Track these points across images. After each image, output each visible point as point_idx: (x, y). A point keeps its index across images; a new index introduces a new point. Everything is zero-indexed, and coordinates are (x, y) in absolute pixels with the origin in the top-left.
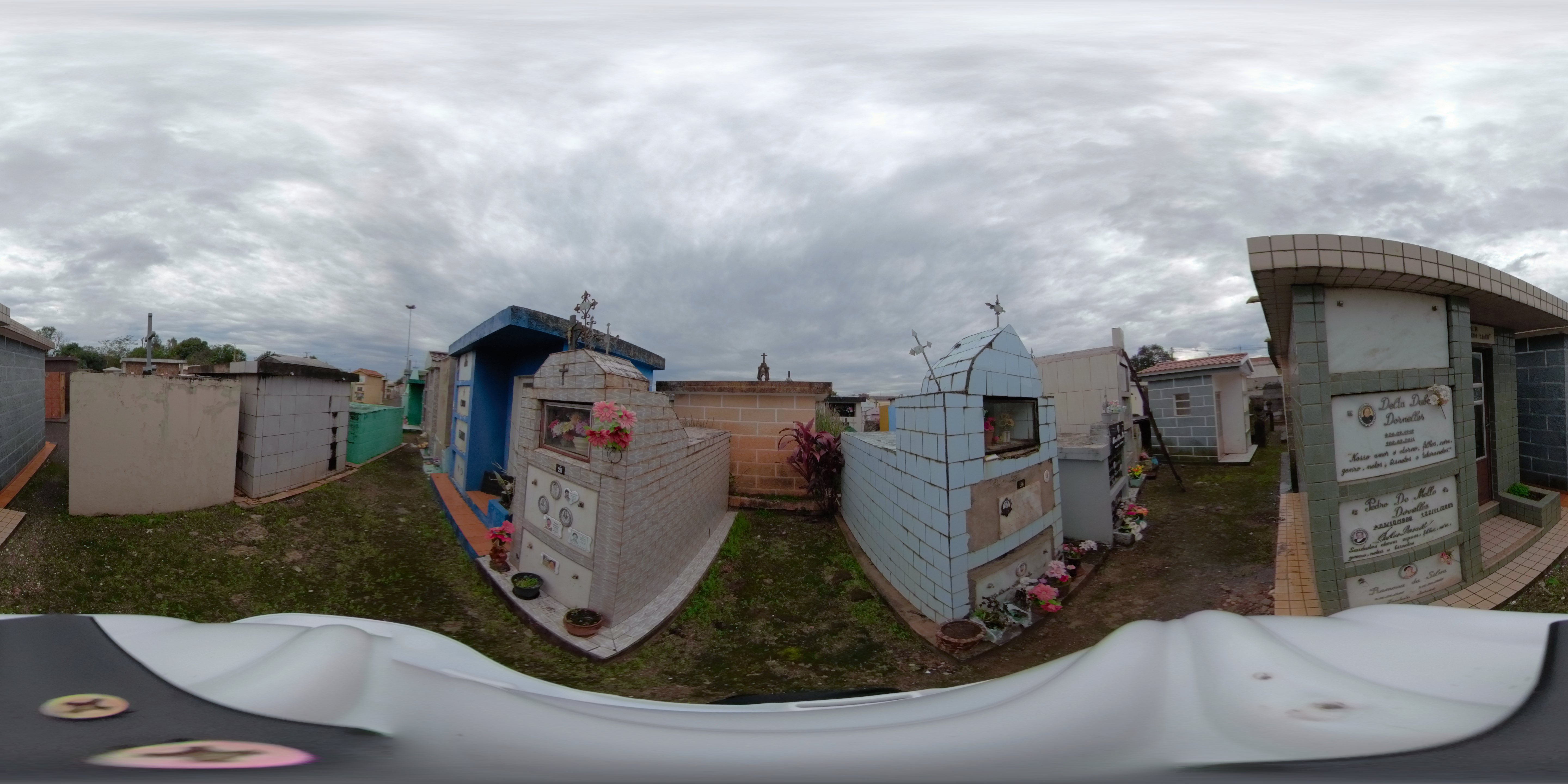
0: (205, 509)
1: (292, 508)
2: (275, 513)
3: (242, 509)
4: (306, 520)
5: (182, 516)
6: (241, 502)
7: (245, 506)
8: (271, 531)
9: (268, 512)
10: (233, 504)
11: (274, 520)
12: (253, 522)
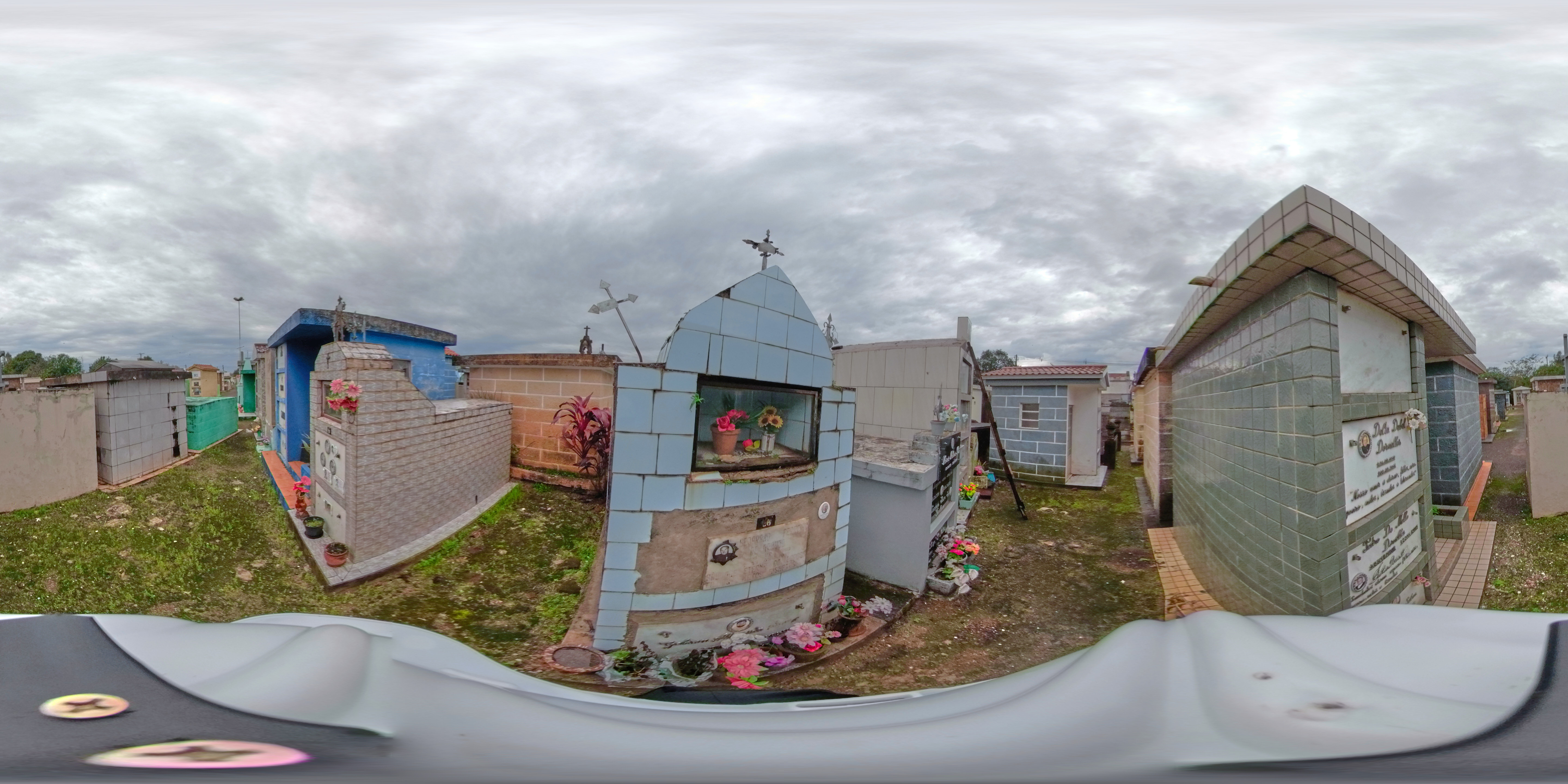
0: (76, 498)
1: (148, 489)
2: (135, 494)
3: (106, 493)
4: (160, 496)
5: (61, 506)
6: (105, 489)
7: (109, 491)
8: (133, 506)
9: (128, 494)
10: (99, 491)
11: (135, 499)
12: (118, 502)
